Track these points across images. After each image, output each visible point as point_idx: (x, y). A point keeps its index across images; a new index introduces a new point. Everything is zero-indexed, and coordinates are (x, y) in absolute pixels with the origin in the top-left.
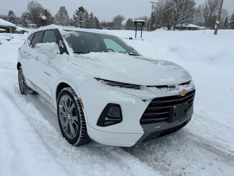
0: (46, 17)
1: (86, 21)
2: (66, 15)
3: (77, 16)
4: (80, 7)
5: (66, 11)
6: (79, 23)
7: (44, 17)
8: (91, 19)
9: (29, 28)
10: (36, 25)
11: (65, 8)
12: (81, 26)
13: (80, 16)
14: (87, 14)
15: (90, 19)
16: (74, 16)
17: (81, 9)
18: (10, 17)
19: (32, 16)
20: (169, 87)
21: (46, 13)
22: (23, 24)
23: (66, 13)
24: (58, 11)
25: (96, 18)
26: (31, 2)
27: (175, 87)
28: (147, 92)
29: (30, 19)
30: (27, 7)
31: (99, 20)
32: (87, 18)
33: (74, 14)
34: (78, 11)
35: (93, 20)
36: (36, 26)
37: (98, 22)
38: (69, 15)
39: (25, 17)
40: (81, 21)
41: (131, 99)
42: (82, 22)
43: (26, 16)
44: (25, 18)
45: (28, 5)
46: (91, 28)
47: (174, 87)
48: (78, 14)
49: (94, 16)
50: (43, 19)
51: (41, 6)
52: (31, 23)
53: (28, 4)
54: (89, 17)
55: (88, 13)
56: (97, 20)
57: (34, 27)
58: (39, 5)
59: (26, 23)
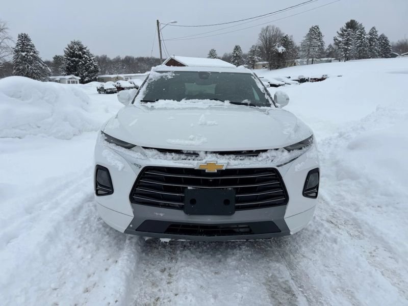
0: (284, 49)
1: (358, 45)
2: (320, 39)
3: (340, 39)
4: (349, 21)
5: (319, 33)
6: (342, 52)
7: (281, 49)
8: (371, 40)
9: (257, 68)
10: (268, 62)
11: (318, 28)
12: (346, 56)
13: (346, 37)
14: (362, 33)
15: (367, 41)
16: (335, 40)
17: (352, 25)
18: (235, 55)
19: (264, 50)
20: (186, 154)
21: (286, 42)
22: (250, 64)
23: (319, 36)
24: (305, 35)
25: (383, 37)
26: (265, 28)
27: (198, 154)
28: (140, 156)
29: (261, 54)
30: (259, 37)
31: (389, 39)
32: (362, 39)
33: (337, 35)
34: (345, 28)
35: (374, 42)
36: (267, 64)
37: (388, 44)
38: (324, 39)
39: (253, 52)
40: (346, 47)
41: (119, 162)
42: (349, 48)
43: (256, 50)
44: (254, 55)
45: (261, 34)
46: (370, 58)
47: (195, 154)
48: (342, 35)
49: (379, 34)
50: (279, 52)
51: (280, 31)
52: (260, 61)
53: (260, 32)
54: (366, 37)
55: (365, 29)
56: (386, 41)
57: (264, 67)
58: (277, 30)
59: (254, 61)
